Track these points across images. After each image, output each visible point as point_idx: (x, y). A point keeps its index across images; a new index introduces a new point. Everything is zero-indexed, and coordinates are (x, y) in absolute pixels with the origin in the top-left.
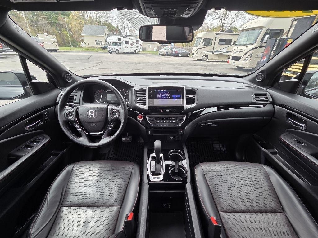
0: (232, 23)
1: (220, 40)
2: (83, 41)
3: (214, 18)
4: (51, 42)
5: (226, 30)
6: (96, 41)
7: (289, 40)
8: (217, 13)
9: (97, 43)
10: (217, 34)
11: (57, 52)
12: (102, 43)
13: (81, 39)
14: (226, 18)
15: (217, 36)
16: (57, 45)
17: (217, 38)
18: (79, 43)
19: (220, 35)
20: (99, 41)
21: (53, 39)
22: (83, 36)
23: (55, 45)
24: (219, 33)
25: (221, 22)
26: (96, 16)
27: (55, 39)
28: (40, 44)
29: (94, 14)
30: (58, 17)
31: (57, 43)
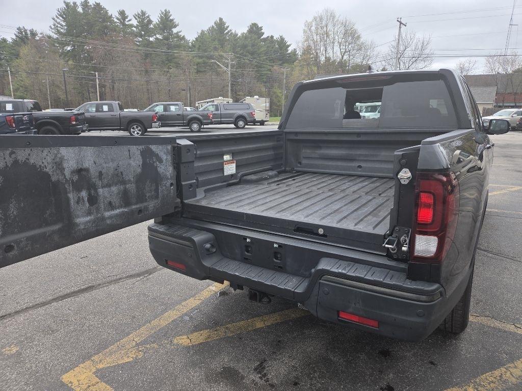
4: (261, 110)
16: (267, 114)
21: (264, 104)
23: (264, 113)
26: (343, 57)
27: (268, 105)
28: (252, 113)
29: (339, 54)
30: (273, 66)
31: (268, 110)
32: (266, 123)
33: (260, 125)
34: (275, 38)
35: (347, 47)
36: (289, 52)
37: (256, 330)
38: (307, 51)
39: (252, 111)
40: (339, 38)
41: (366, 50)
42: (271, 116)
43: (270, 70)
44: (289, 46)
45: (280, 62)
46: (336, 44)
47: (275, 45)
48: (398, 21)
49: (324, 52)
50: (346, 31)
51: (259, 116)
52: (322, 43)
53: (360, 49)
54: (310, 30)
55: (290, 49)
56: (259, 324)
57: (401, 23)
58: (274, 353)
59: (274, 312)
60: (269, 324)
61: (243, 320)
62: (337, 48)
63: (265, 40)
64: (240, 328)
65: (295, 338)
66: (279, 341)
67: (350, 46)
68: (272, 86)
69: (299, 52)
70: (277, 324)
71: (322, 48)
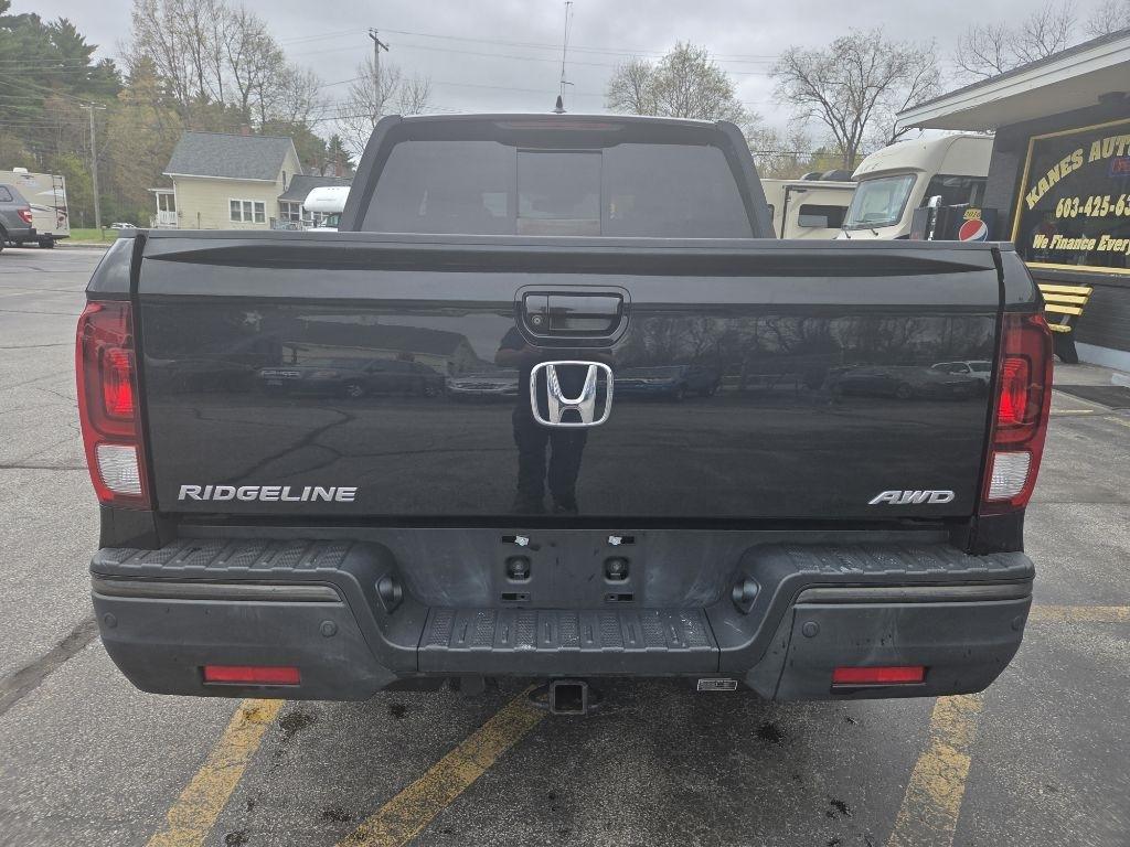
0: (895, 136)
1: (806, 210)
2: (169, 203)
3: (807, 115)
4: (42, 206)
5: (829, 173)
6: (234, 204)
7: (970, 211)
8: (821, 98)
9: (236, 216)
10: (789, 189)
11: (50, 246)
12: (260, 217)
13: (159, 191)
14: (863, 117)
15: (791, 193)
16: (61, 219)
17: (789, 205)
18: (147, 209)
19: (801, 189)
20: (247, 205)
21: (51, 193)
22: (168, 183)
23: (53, 216)
24: (801, 181)
25: (840, 133)
26: (245, 97)
27: (61, 193)
28: (21, 213)
29: (234, 87)
30: (48, 95)
31: (64, 209)
32: (59, 242)
33: (42, 247)
34: (44, 21)
35: (252, 75)
36: (93, 64)
37: (471, 791)
38: (143, 68)
39: (20, 208)
40: (230, 49)
41: (300, 88)
42: (73, 225)
43: (39, 103)
44: (91, 49)
45: (71, 88)
46: (224, 62)
47: (46, 41)
48: (371, 35)
49: (196, 79)
50: (247, 36)
51: (42, 224)
52: (188, 56)
53: (284, 85)
54: (151, 16)
55: (95, 59)
56: (469, 774)
57: (377, 42)
58: (565, 832)
59: (476, 725)
60: (492, 762)
61: (414, 777)
62: (227, 74)
63: (14, 22)
64: (425, 803)
65: (578, 773)
66: (552, 797)
67: (260, 75)
68: (53, 148)
69: (123, 70)
70: (509, 753)
71: (189, 69)
